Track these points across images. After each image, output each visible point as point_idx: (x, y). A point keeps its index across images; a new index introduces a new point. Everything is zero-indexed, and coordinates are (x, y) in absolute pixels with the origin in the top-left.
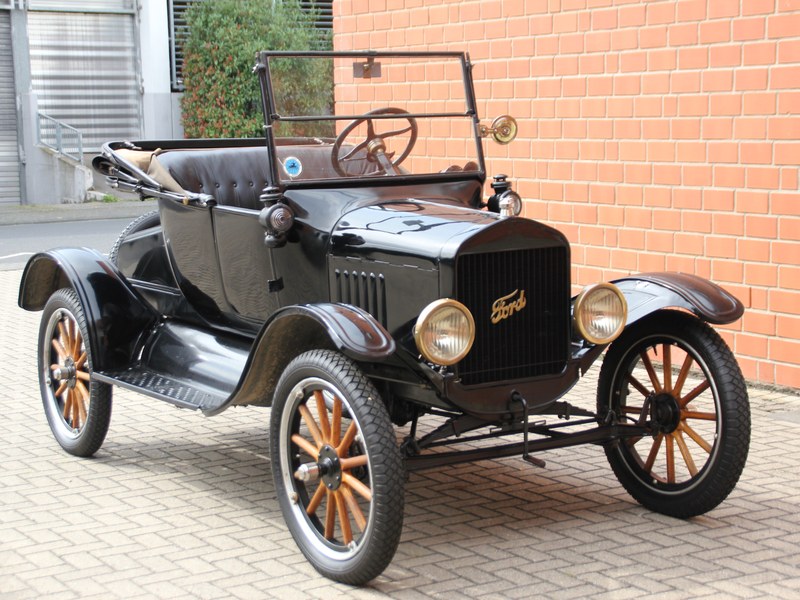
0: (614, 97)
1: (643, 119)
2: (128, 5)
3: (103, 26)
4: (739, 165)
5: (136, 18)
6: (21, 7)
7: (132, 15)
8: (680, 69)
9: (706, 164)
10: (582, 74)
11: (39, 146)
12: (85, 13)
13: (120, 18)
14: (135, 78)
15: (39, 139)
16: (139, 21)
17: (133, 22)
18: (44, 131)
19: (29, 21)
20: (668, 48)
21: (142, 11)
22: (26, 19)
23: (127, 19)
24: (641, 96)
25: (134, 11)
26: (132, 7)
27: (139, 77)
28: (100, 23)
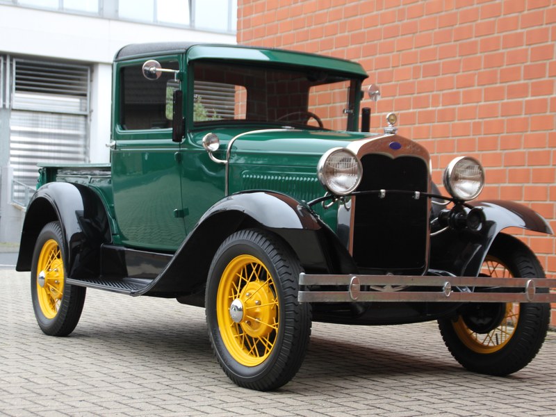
0: (436, 124)
1: (457, 138)
2: (84, 109)
3: (64, 122)
4: (526, 167)
5: (89, 118)
6: (7, 106)
7: (86, 116)
8: (485, 101)
9: (502, 168)
10: (413, 108)
11: (11, 203)
12: (53, 113)
13: (77, 118)
14: (85, 160)
15: (12, 198)
16: (91, 120)
17: (86, 121)
18: (16, 194)
19: (12, 117)
20: (476, 88)
21: (93, 114)
22: (10, 115)
23: (82, 119)
24: (456, 122)
25: (87, 113)
26: (86, 110)
27: (87, 159)
28: (63, 120)
